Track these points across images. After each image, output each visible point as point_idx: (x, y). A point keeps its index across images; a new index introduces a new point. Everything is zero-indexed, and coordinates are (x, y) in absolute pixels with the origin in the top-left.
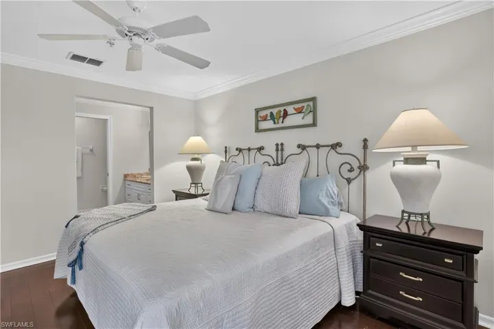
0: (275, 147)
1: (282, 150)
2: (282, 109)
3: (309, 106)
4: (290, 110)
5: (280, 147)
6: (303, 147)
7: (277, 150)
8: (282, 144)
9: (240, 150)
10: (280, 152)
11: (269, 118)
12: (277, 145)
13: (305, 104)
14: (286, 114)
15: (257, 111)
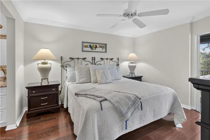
0: (91, 58)
1: (95, 60)
2: (95, 45)
3: (104, 46)
4: (98, 46)
5: (93, 58)
6: (102, 59)
7: (93, 59)
8: (95, 57)
9: (72, 59)
10: (93, 60)
11: (89, 46)
12: (93, 57)
13: (103, 45)
14: (96, 47)
15: (83, 42)
